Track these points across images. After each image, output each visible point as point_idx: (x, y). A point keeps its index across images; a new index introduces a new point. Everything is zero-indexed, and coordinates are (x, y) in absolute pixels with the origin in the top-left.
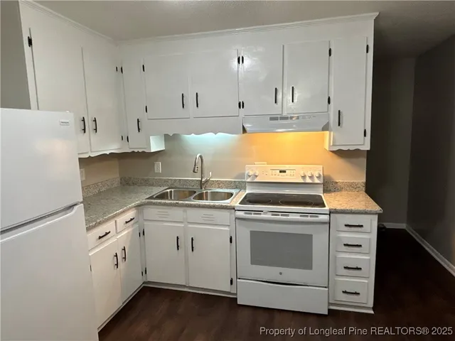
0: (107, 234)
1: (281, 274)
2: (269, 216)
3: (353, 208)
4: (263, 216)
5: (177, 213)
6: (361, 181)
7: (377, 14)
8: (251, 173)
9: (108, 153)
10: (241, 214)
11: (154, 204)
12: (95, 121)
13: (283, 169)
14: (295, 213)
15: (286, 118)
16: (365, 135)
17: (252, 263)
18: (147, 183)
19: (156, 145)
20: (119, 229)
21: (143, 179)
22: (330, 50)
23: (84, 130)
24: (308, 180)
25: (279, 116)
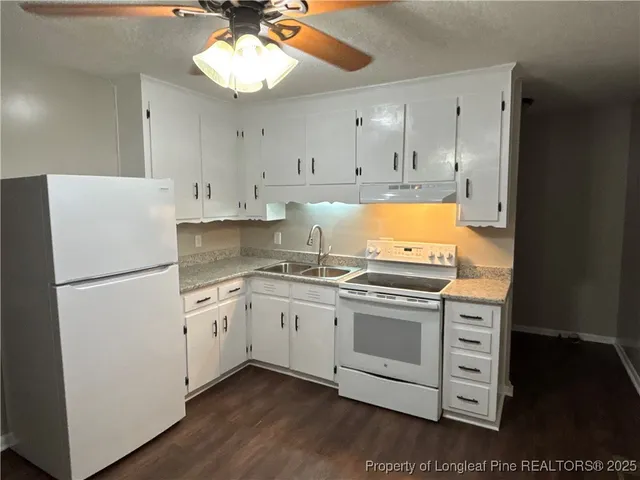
0: (207, 299)
1: (386, 365)
2: (374, 297)
3: (469, 296)
4: (367, 297)
5: (282, 287)
6: (506, 267)
7: (515, 64)
8: (372, 249)
9: (222, 219)
10: (345, 293)
11: (261, 275)
12: (209, 187)
13: (409, 247)
14: (402, 296)
15: (407, 187)
16: (500, 210)
17: (356, 350)
18: (267, 255)
19: (272, 214)
20: (222, 297)
21: (262, 250)
22: (458, 109)
23: (197, 196)
24: (437, 262)
25: (399, 185)
